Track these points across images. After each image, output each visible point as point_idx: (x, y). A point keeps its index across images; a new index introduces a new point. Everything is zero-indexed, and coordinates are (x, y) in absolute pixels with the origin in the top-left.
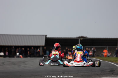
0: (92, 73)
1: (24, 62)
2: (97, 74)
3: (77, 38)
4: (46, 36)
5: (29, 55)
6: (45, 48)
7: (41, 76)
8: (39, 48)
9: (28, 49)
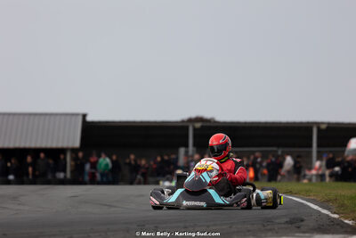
0: (230, 227)
1: (15, 198)
2: (249, 231)
3: (183, 121)
4: (84, 116)
5: (30, 177)
6: (80, 154)
8: (62, 157)
9: (29, 159)
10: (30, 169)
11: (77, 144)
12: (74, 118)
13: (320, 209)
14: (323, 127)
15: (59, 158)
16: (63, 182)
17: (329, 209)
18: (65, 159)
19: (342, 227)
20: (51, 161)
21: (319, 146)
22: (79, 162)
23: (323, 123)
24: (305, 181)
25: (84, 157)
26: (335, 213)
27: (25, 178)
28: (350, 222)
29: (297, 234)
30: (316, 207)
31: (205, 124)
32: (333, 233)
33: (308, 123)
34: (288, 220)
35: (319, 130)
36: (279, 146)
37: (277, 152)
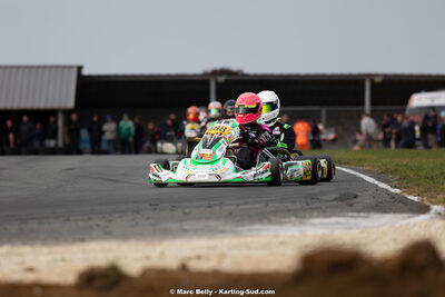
0: (266, 206)
3: (205, 74)
4: (80, 69)
6: (74, 117)
7: (68, 220)
8: (52, 119)
9: (9, 123)
10: (11, 136)
11: (71, 103)
12: (66, 70)
13: (376, 182)
14: (378, 80)
15: (48, 121)
16: (54, 152)
17: (387, 182)
18: (56, 122)
19: (406, 204)
20: (38, 126)
21: (373, 103)
22: (72, 127)
23: (378, 75)
24: (356, 148)
25: (79, 120)
26: (395, 187)
27: (5, 147)
28: (416, 199)
29: (350, 214)
30: (371, 180)
31: (231, 78)
32: (394, 212)
33: (359, 75)
34: (337, 196)
35: (373, 84)
36: (322, 104)
37: (320, 111)
